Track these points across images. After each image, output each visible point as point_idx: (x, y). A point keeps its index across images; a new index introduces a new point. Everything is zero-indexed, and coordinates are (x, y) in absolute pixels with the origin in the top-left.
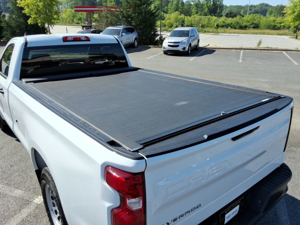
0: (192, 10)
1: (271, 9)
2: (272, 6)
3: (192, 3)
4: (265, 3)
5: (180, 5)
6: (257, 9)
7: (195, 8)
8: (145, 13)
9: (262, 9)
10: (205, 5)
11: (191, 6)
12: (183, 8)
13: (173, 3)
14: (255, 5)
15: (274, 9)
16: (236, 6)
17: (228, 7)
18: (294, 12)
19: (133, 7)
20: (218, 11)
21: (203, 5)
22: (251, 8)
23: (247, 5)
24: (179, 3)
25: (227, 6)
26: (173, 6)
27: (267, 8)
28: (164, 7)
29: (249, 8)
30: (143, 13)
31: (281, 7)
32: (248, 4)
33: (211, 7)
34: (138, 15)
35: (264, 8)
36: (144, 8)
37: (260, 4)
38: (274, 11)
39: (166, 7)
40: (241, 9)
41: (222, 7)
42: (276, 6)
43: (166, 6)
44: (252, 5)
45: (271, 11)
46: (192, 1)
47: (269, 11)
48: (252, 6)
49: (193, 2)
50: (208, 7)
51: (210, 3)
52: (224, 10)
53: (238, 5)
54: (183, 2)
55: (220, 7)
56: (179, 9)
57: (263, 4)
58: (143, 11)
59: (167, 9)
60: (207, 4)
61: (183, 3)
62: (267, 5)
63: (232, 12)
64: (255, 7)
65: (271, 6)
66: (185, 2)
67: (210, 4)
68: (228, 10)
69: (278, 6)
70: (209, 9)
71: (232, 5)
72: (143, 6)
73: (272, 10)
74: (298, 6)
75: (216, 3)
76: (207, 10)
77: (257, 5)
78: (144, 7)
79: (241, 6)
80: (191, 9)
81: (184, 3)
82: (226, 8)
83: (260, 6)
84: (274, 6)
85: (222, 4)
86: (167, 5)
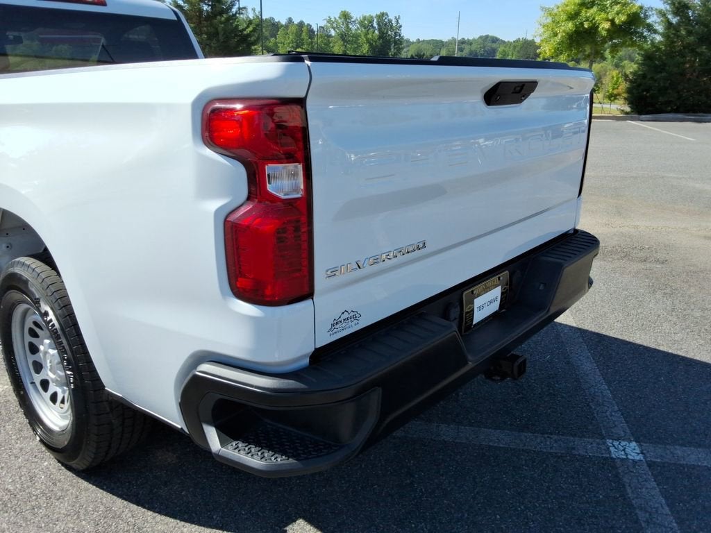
0: (333, 47)
1: (503, 48)
2: (506, 41)
3: (333, 33)
4: (490, 35)
5: (304, 36)
6: (474, 47)
7: (341, 42)
8: (224, 34)
9: (484, 47)
10: (363, 37)
11: (330, 39)
12: (312, 42)
13: (289, 30)
14: (471, 38)
15: (510, 48)
16: (430, 41)
17: (413, 43)
18: (556, 35)
19: (194, 20)
20: (392, 50)
21: (357, 37)
22: (463, 46)
23: (454, 39)
24: (302, 31)
25: (411, 41)
26: (289, 38)
27: (494, 45)
28: (267, 39)
29: (458, 45)
30: (221, 33)
31: (525, 43)
32: (456, 37)
33: (376, 42)
34: (209, 38)
35: (489, 45)
36: (221, 23)
37: (481, 37)
38: (510, 53)
39: (272, 40)
40: (440, 49)
41: (399, 42)
42: (514, 42)
43: (272, 37)
44: (464, 39)
45: (504, 51)
46: (332, 28)
47: (500, 53)
48: (463, 42)
49: (334, 30)
50: (368, 42)
51: (373, 32)
52: (405, 50)
53: (435, 39)
54: (312, 29)
55: (395, 42)
56: (303, 44)
57: (487, 36)
58: (220, 29)
59: (276, 44)
60: (367, 34)
61: (312, 31)
62: (495, 40)
63: (422, 54)
64: (470, 43)
65: (504, 42)
66: (315, 29)
67: (372, 36)
68: (413, 50)
69: (518, 40)
70: (371, 45)
71: (421, 39)
72: (219, 17)
73: (505, 49)
74: (562, 21)
75: (387, 32)
76: (367, 49)
77: (474, 40)
78: (223, 19)
79: (441, 41)
80: (331, 45)
81: (314, 32)
82: (408, 46)
83: (480, 40)
84: (509, 42)
85: (400, 35)
86: (274, 36)
